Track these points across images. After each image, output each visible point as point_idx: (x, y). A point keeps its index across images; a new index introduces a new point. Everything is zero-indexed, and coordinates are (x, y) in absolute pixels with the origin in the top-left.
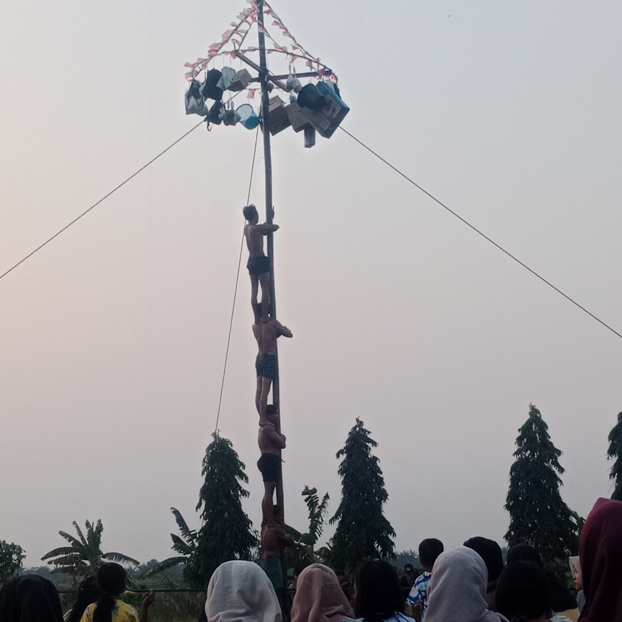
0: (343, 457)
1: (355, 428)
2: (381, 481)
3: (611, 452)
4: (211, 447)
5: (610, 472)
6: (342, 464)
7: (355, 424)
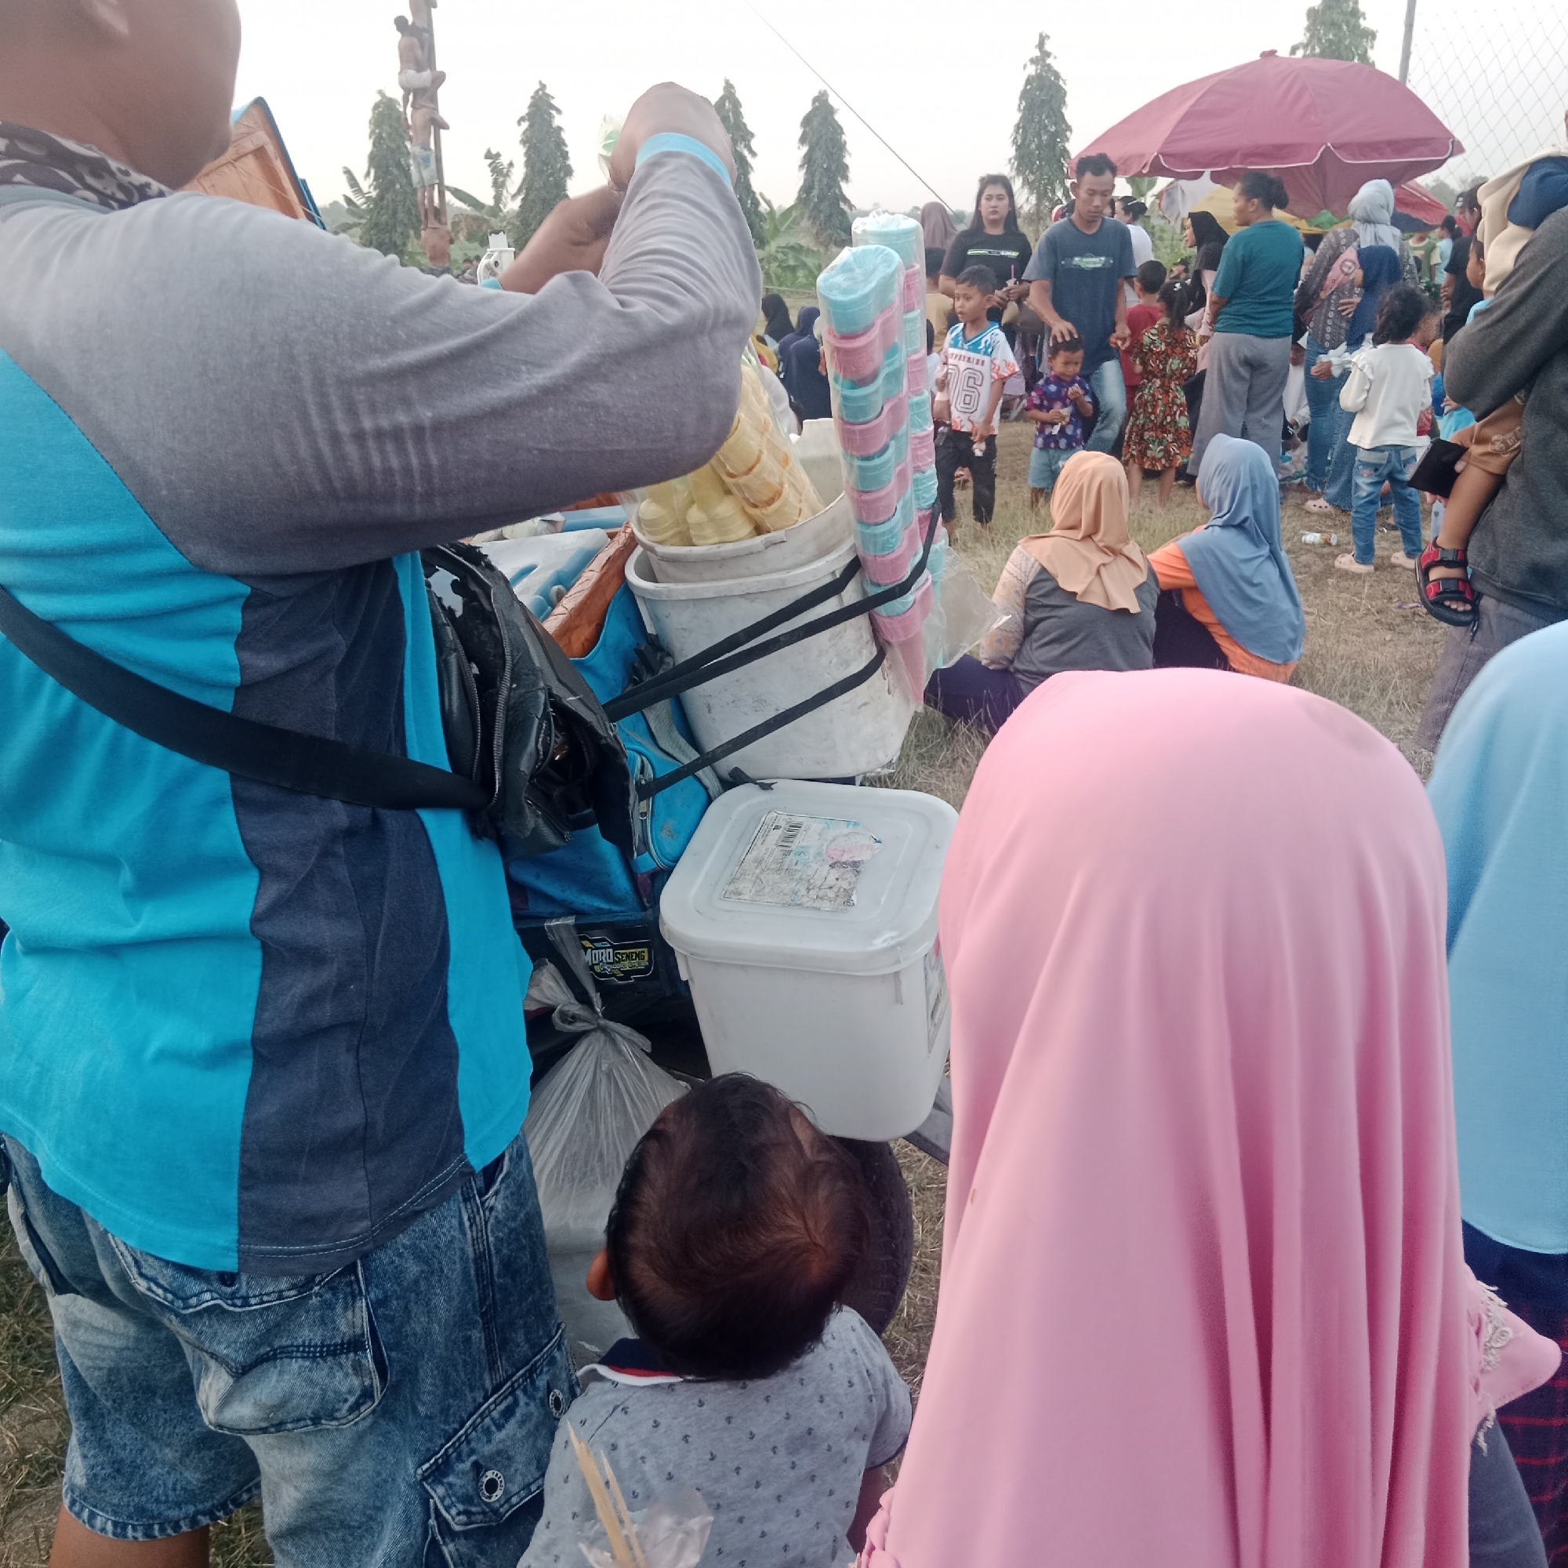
0: (525, 125)
1: (537, 92)
2: (565, 156)
3: (802, 140)
4: (376, 107)
5: (799, 163)
6: (524, 133)
7: (538, 86)
